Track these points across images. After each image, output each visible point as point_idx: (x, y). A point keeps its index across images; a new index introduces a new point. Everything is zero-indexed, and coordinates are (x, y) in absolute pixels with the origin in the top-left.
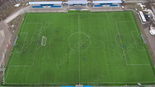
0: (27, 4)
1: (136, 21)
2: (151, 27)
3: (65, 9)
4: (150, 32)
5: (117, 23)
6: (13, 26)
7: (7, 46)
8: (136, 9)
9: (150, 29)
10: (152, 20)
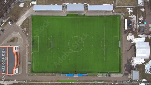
0: (30, 4)
1: (120, 27)
2: (129, 33)
3: (65, 12)
4: (127, 38)
5: (105, 28)
6: (25, 29)
7: (27, 46)
8: (124, 15)
9: (128, 35)
10: (133, 26)
